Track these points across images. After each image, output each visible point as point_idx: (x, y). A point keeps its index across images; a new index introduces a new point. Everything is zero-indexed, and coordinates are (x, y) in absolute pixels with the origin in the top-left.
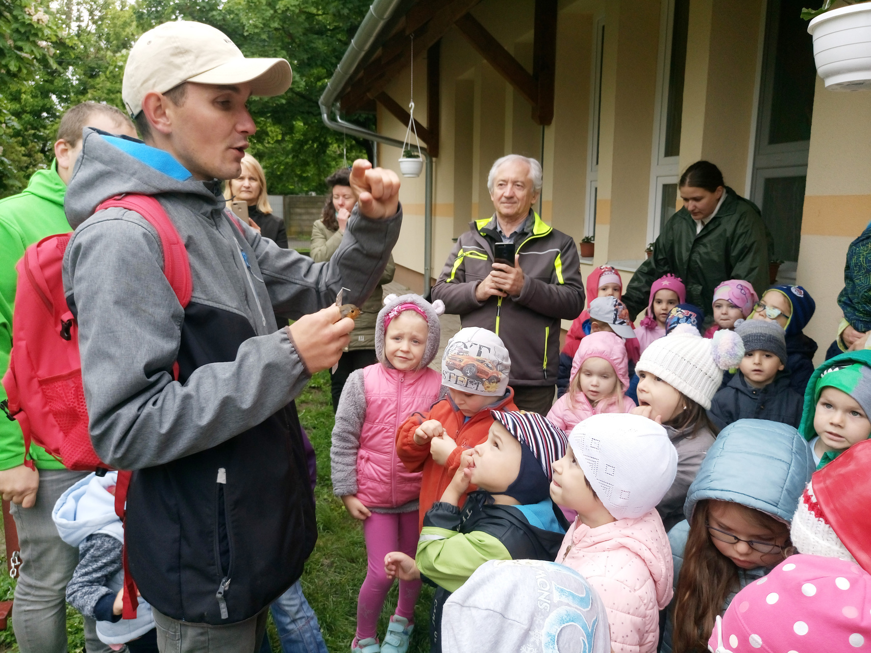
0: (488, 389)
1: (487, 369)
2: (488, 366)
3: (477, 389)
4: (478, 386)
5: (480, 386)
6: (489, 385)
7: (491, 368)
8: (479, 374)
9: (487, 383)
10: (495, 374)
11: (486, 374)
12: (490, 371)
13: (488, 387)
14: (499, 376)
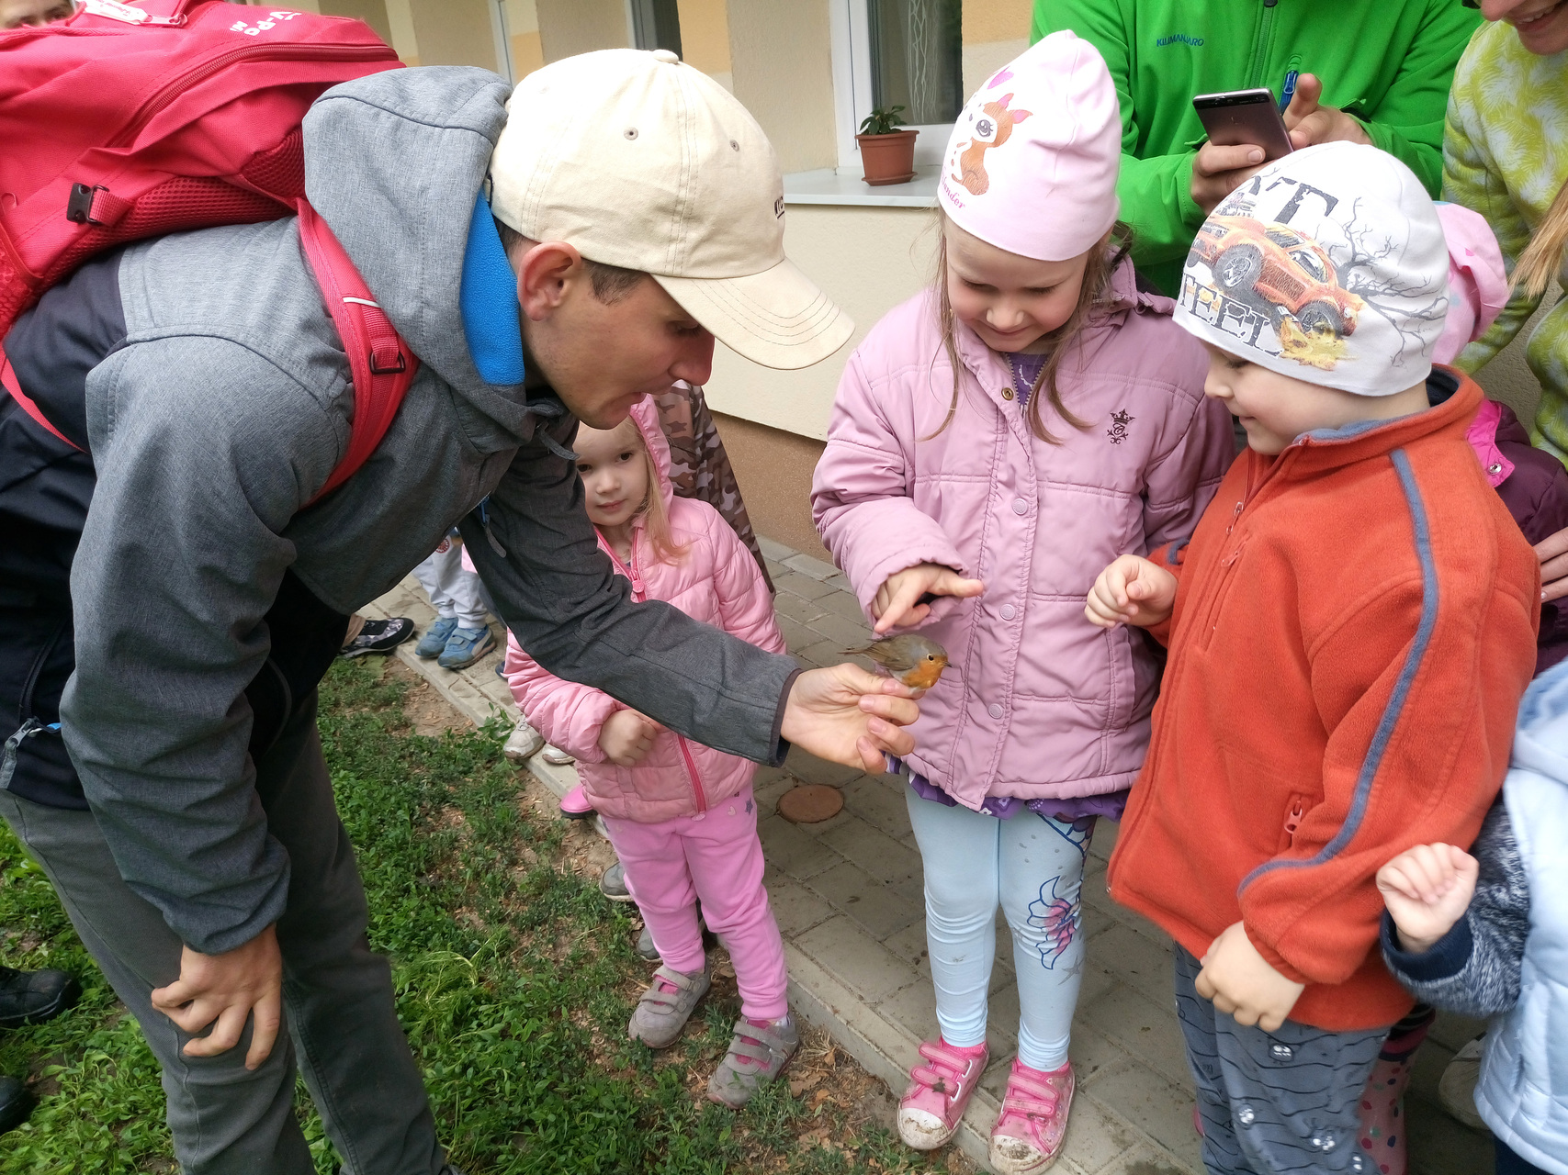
0: (1298, 353)
1: (1298, 273)
2: (1305, 260)
3: (1252, 342)
4: (1257, 331)
5: (1267, 331)
6: (1302, 337)
7: (1316, 272)
8: (1264, 286)
9: (1292, 325)
10: (1331, 300)
11: (1295, 289)
12: (1311, 285)
13: (1298, 344)
14: (1349, 312)
